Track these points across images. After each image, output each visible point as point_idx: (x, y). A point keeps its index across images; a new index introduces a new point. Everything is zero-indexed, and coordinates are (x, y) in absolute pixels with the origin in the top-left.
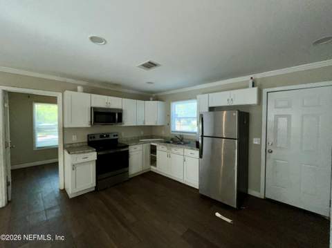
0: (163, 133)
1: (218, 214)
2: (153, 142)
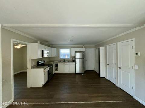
1: (83, 75)
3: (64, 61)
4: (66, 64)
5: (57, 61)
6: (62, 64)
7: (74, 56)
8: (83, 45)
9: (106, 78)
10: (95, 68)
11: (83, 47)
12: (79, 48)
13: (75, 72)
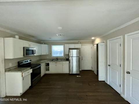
0: (48, 58)
1: (77, 76)
2: (47, 61)
3: (57, 59)
4: (58, 63)
5: (49, 59)
6: (54, 63)
7: (68, 54)
8: (78, 41)
9: (106, 82)
10: (92, 68)
11: (78, 44)
12: (74, 44)
13: (69, 73)
